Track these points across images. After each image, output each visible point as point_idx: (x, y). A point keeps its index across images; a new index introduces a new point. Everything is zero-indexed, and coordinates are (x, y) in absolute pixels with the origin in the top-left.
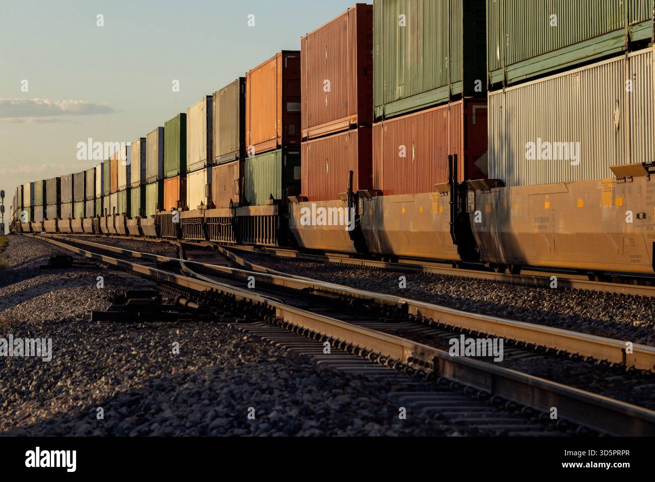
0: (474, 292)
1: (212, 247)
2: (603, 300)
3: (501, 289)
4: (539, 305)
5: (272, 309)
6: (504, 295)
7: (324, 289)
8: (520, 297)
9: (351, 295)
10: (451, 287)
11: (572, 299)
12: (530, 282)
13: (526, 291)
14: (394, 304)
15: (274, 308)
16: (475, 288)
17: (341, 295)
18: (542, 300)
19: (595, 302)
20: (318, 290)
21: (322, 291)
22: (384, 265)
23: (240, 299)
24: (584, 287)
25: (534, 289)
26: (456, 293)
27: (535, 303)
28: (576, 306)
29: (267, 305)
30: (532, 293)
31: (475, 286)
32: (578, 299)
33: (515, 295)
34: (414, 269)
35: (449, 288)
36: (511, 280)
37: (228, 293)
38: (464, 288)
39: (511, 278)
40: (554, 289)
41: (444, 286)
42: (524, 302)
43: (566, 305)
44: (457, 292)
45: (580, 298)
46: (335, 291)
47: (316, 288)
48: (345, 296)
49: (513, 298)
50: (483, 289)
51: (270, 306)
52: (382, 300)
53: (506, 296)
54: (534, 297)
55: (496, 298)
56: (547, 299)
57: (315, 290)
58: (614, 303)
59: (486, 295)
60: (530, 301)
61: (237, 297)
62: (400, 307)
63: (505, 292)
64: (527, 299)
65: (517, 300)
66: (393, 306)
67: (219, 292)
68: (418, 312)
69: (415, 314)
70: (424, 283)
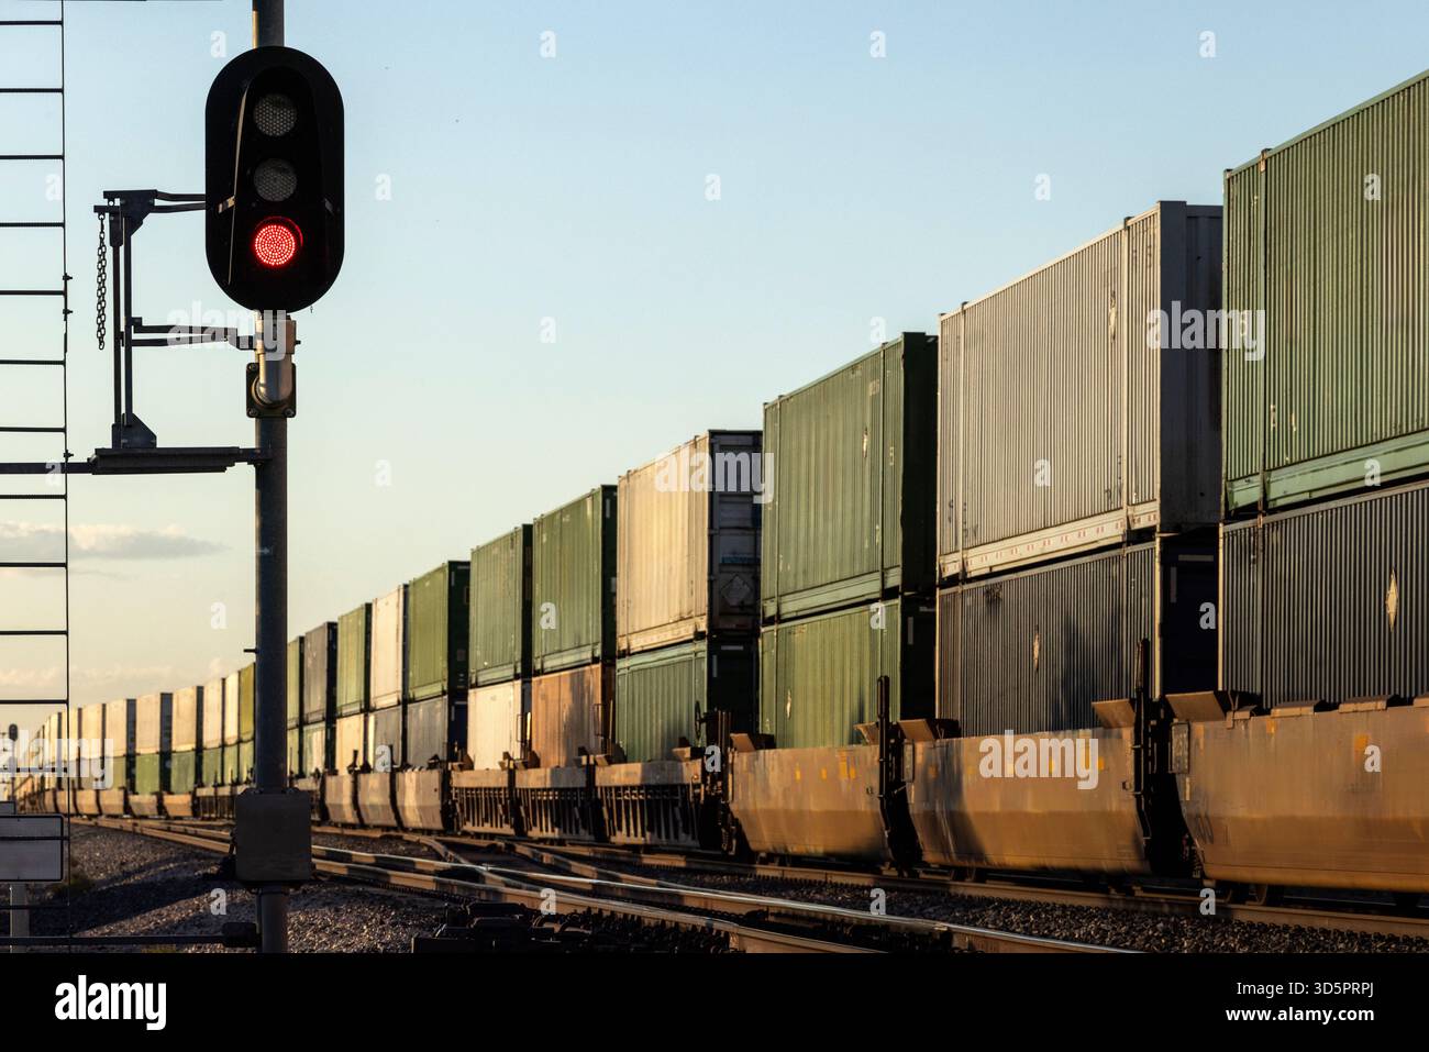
0: (1056, 922)
1: (501, 847)
2: (1287, 936)
3: (1106, 918)
4: (1175, 944)
5: (722, 935)
6: (1110, 927)
7: (791, 912)
8: (1140, 931)
9: (843, 920)
10: (1013, 915)
11: (1234, 935)
12: (1157, 909)
13: (1150, 921)
14: (927, 933)
15: (727, 934)
16: (1058, 917)
17: (824, 921)
18: (1180, 937)
19: (1274, 939)
20: (778, 915)
21: (786, 916)
22: (872, 880)
23: (653, 923)
24: (1257, 919)
25: (1165, 919)
26: (1021, 926)
27: (1167, 941)
28: (1241, 947)
29: (711, 930)
30: (1161, 925)
31: (1057, 913)
32: (1244, 933)
33: (1130, 928)
34: (931, 888)
35: (1010, 916)
36: (1121, 906)
37: (626, 915)
38: (1037, 916)
39: (1121, 902)
40: (1208, 917)
41: (999, 912)
42: (1148, 939)
43: (1223, 944)
44: (1023, 923)
45: (1247, 932)
46: (813, 915)
47: (771, 911)
48: (832, 922)
49: (1127, 933)
50: (1073, 918)
51: (719, 932)
52: (903, 928)
53: (1114, 929)
54: (1166, 932)
55: (1096, 933)
56: (1189, 934)
57: (772, 914)
58: (1307, 942)
59: (1079, 928)
60: (1159, 938)
61: (646, 921)
62: (938, 937)
63: (1113, 922)
64: (1152, 935)
65: (1134, 937)
66: (924, 936)
67: (605, 914)
68: (970, 944)
69: (964, 947)
70: (961, 909)
